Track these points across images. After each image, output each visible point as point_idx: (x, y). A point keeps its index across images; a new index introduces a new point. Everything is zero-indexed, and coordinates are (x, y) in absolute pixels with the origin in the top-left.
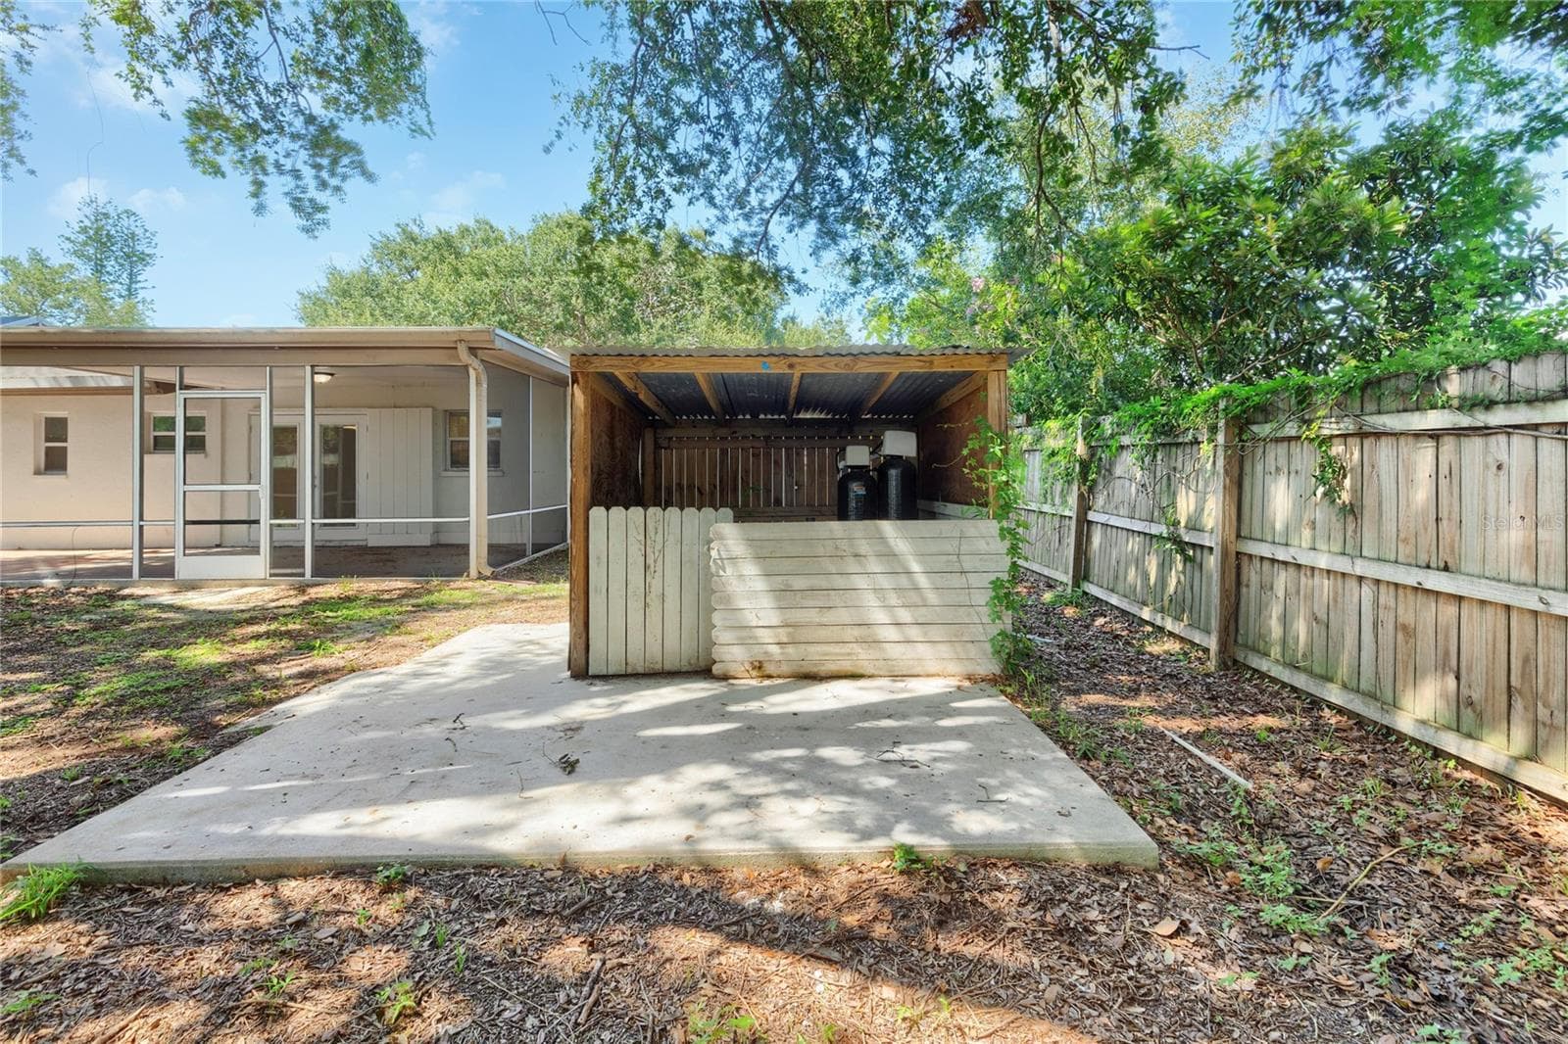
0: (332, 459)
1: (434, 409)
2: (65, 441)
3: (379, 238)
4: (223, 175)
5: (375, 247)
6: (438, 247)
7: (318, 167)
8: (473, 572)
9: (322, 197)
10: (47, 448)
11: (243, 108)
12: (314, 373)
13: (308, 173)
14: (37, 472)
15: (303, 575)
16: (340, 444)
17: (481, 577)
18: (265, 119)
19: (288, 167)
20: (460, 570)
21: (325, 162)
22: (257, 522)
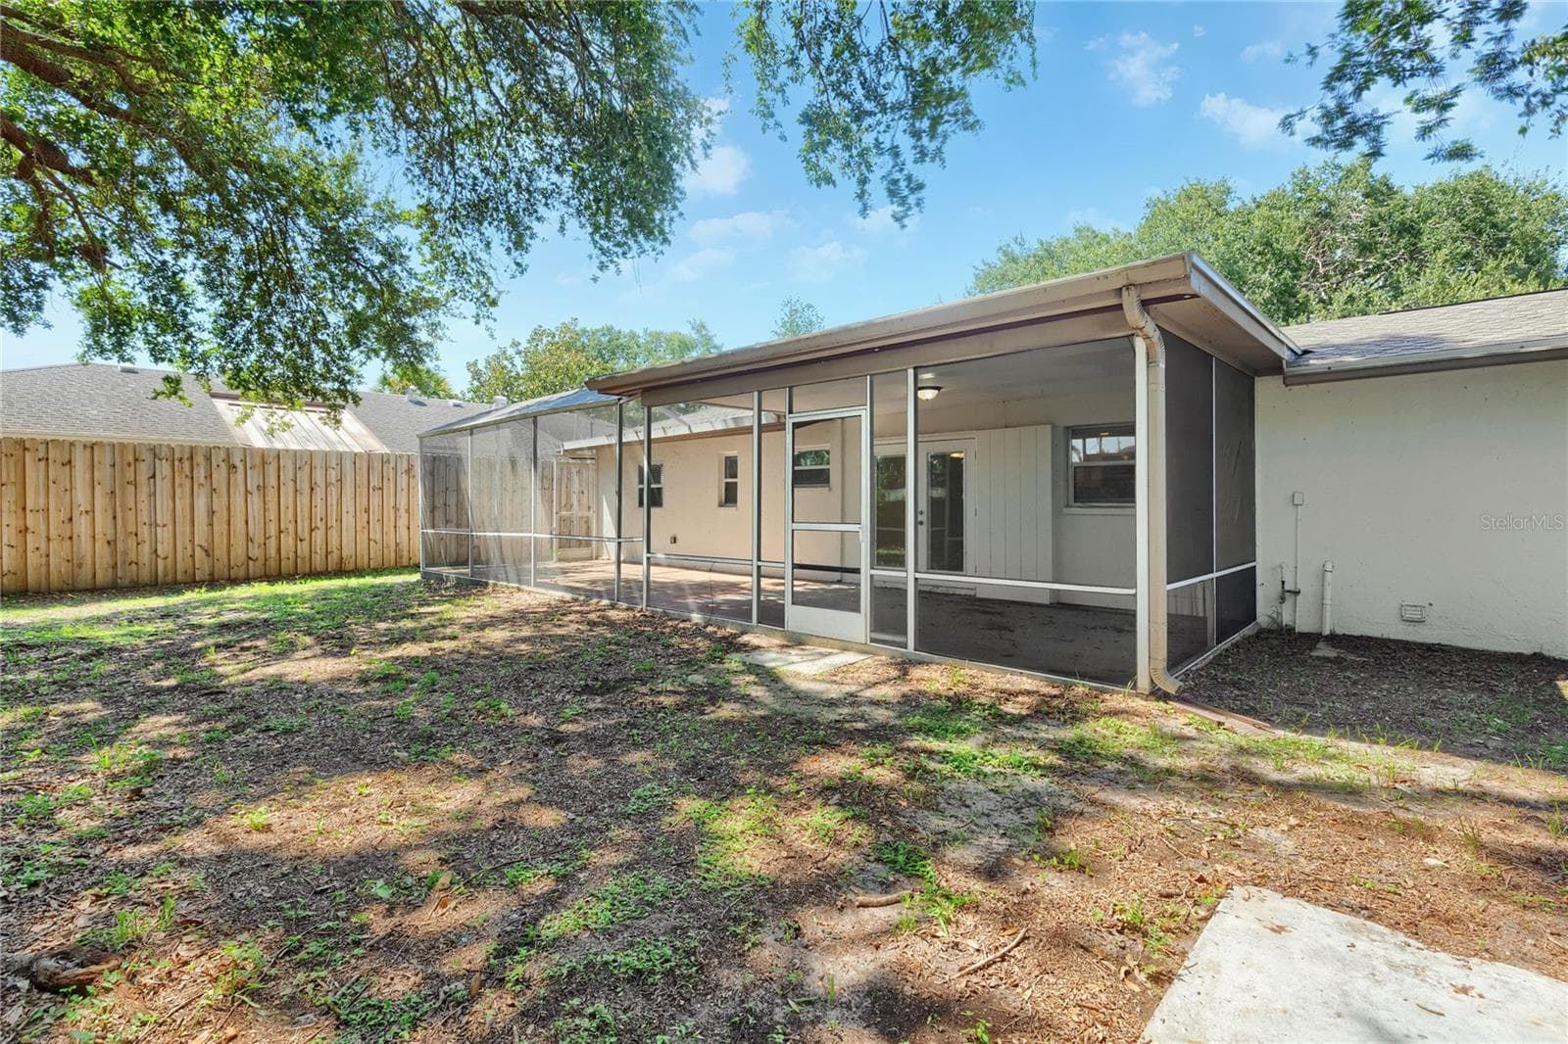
0: (939, 493)
1: (1054, 427)
2: (736, 477)
3: (981, 267)
4: (834, 183)
5: (976, 276)
6: (1039, 261)
7: (916, 134)
8: (1143, 682)
9: (920, 172)
10: (727, 483)
11: (847, 97)
12: (917, 389)
13: (906, 143)
14: (720, 505)
15: (905, 646)
16: (948, 474)
17: (1158, 694)
18: (867, 98)
19: (887, 145)
20: (1121, 674)
21: (925, 124)
22: (857, 571)
